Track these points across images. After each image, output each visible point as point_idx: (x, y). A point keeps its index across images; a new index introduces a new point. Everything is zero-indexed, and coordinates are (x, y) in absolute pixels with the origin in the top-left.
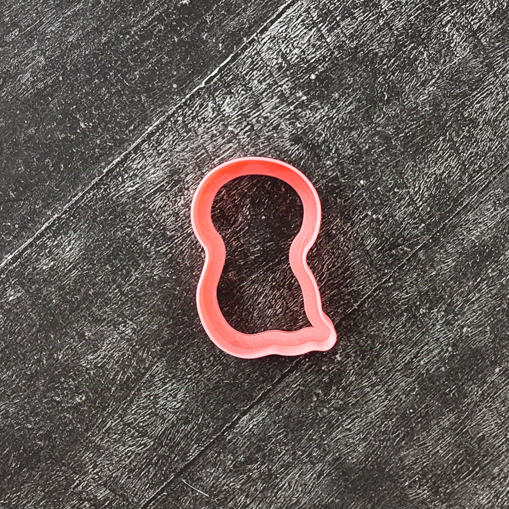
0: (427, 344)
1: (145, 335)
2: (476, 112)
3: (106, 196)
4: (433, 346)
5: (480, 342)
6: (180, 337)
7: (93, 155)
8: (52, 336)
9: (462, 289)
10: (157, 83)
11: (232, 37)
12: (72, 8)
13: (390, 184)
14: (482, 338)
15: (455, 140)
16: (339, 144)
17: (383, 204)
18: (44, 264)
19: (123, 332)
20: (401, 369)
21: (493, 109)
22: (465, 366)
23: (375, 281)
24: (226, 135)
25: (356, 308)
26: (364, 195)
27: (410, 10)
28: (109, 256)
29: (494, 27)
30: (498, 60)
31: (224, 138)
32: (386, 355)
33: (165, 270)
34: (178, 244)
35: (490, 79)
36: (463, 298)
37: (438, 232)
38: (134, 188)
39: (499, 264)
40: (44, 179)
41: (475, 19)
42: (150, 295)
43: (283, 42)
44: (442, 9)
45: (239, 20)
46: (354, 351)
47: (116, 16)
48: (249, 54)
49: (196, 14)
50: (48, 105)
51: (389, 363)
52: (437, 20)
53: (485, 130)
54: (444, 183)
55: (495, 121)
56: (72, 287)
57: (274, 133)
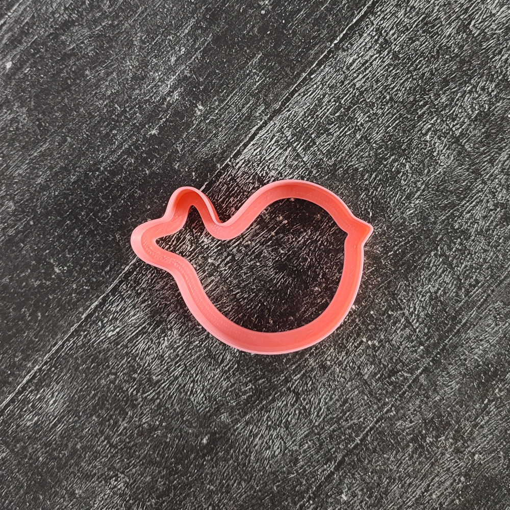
0: (437, 475)
1: (138, 488)
2: (467, 223)
3: (87, 343)
4: (444, 477)
5: (494, 469)
6: (175, 487)
7: (70, 301)
8: (41, 497)
9: (470, 413)
10: (131, 219)
11: (205, 164)
12: (38, 149)
13: (384, 306)
14: (496, 465)
15: (448, 254)
16: (326, 268)
17: (378, 329)
18: (28, 420)
19: (115, 487)
20: (413, 505)
21: (484, 217)
22: (481, 497)
23: (376, 411)
24: (206, 268)
25: (359, 442)
26: (357, 320)
27: (388, 121)
28: (94, 407)
29: (477, 131)
30: (484, 166)
31: (204, 272)
32: (395, 491)
33: (154, 417)
34: (165, 388)
35: (478, 186)
36: (471, 422)
37: (438, 353)
38: (115, 332)
39: (506, 383)
40: (22, 330)
41: (457, 124)
42: (140, 445)
43: (258, 165)
44: (420, 117)
45: (211, 146)
46: (360, 488)
47: (84, 153)
48: (224, 181)
49: (166, 144)
50: (20, 251)
51: (398, 499)
52: (416, 130)
53: (478, 241)
54: (440, 301)
55: (487, 230)
56: (58, 443)
57: (257, 262)
